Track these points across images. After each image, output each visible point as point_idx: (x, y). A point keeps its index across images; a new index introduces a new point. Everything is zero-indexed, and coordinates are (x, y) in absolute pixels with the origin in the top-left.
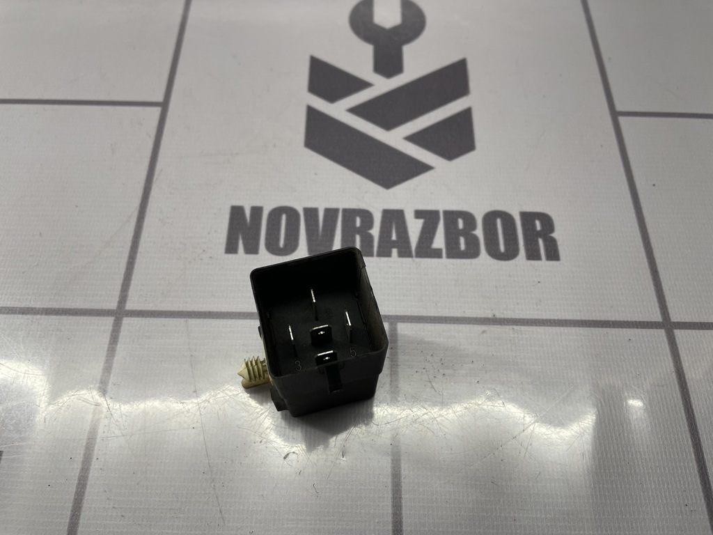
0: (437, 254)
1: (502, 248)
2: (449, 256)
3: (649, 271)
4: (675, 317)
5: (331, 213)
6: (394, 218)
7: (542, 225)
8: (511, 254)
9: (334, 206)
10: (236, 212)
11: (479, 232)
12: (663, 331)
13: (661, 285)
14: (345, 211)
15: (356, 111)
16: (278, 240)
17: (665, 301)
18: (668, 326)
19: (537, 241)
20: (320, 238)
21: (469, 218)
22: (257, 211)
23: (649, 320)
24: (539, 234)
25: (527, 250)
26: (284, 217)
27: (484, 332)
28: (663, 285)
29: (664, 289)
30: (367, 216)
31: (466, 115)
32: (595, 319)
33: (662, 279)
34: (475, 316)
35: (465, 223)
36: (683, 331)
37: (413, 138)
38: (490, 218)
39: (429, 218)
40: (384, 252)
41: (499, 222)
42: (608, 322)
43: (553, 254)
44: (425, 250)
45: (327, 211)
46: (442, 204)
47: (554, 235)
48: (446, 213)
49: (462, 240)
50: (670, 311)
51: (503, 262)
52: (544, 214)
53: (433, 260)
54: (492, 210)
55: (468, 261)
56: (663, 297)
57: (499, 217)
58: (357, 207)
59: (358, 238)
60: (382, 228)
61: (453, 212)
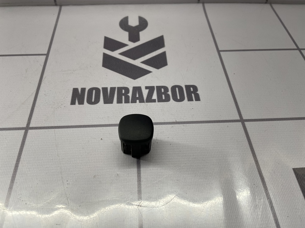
0: (154, 101)
1: (179, 98)
2: (158, 102)
3: (234, 102)
4: (245, 118)
5: (113, 89)
6: (137, 89)
7: (193, 89)
8: (182, 99)
9: (114, 86)
10: (75, 90)
11: (170, 93)
12: (240, 123)
14: (118, 88)
15: (122, 54)
16: (92, 99)
18: (242, 121)
19: (192, 95)
20: (108, 98)
21: (166, 88)
22: (83, 90)
23: (235, 119)
24: (192, 92)
25: (188, 98)
26: (94, 91)
27: (172, 127)
28: (239, 107)
30: (127, 90)
31: (164, 54)
32: (214, 120)
33: (239, 105)
34: (169, 122)
35: (164, 90)
36: (248, 122)
38: (174, 88)
39: (151, 89)
40: (134, 101)
41: (177, 89)
43: (198, 99)
44: (150, 99)
45: (111, 88)
46: (155, 84)
47: (197, 92)
48: (157, 87)
49: (163, 96)
50: (243, 116)
51: (179, 102)
52: (194, 85)
53: (153, 103)
54: (175, 85)
55: (166, 103)
56: (240, 111)
57: (177, 87)
58: (123, 87)
59: (123, 97)
60: (133, 93)
61: (160, 86)
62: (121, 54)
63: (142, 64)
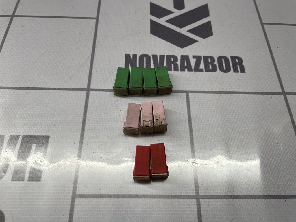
0: (202, 70)
1: (225, 69)
2: (206, 71)
3: (277, 76)
4: (286, 91)
5: (162, 57)
6: (185, 58)
7: (238, 61)
8: (228, 70)
9: (163, 54)
10: (127, 56)
11: (216, 63)
12: (283, 95)
13: (281, 80)
14: (167, 56)
17: (283, 86)
18: (284, 94)
19: (237, 66)
20: (159, 65)
21: (212, 58)
22: (135, 56)
23: (277, 92)
24: (238, 64)
25: (234, 69)
26: (145, 58)
27: (220, 96)
29: (282, 82)
30: (175, 58)
31: (209, 23)
32: (259, 92)
33: (281, 79)
34: (216, 91)
35: (211, 60)
36: (289, 95)
37: (190, 31)
38: (220, 58)
39: (198, 58)
40: (182, 70)
41: (223, 59)
42: (264, 92)
43: (243, 70)
44: (197, 69)
45: (161, 56)
46: (203, 53)
47: (242, 64)
48: (204, 56)
49: (210, 66)
50: (285, 89)
51: (225, 73)
52: (239, 57)
53: (200, 72)
54: (221, 55)
55: (213, 72)
56: (282, 84)
57: (223, 58)
58: (171, 55)
59: (172, 65)
60: (181, 61)
61: (206, 56)
62: (167, 21)
63: (188, 33)
